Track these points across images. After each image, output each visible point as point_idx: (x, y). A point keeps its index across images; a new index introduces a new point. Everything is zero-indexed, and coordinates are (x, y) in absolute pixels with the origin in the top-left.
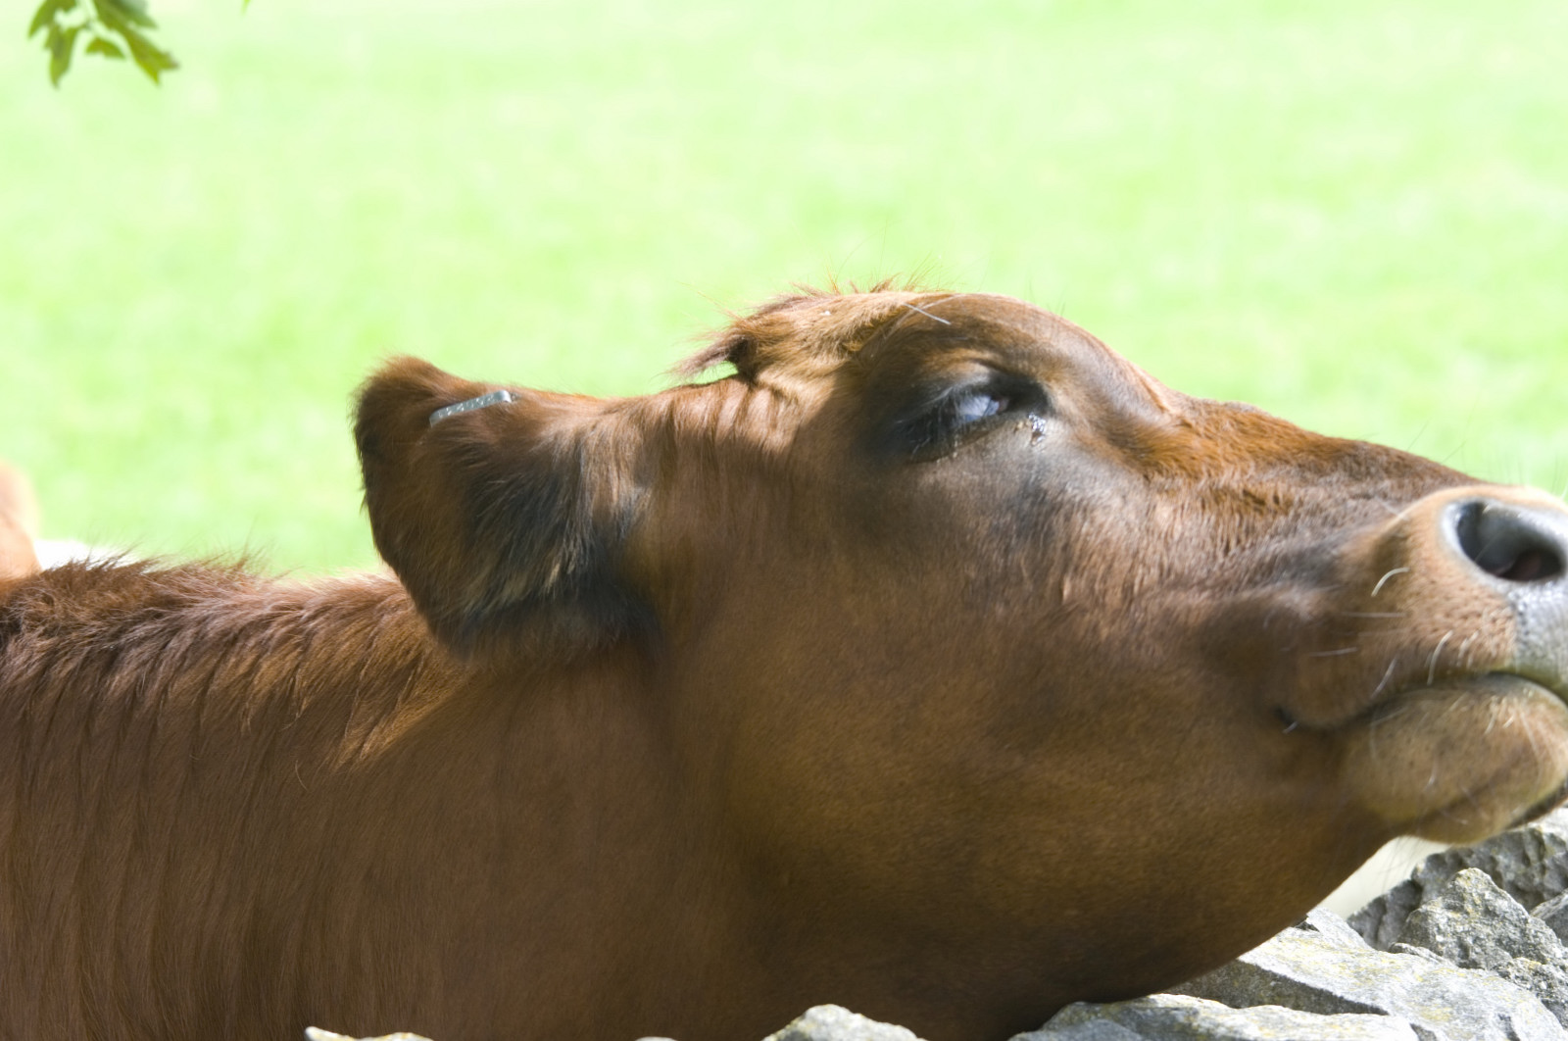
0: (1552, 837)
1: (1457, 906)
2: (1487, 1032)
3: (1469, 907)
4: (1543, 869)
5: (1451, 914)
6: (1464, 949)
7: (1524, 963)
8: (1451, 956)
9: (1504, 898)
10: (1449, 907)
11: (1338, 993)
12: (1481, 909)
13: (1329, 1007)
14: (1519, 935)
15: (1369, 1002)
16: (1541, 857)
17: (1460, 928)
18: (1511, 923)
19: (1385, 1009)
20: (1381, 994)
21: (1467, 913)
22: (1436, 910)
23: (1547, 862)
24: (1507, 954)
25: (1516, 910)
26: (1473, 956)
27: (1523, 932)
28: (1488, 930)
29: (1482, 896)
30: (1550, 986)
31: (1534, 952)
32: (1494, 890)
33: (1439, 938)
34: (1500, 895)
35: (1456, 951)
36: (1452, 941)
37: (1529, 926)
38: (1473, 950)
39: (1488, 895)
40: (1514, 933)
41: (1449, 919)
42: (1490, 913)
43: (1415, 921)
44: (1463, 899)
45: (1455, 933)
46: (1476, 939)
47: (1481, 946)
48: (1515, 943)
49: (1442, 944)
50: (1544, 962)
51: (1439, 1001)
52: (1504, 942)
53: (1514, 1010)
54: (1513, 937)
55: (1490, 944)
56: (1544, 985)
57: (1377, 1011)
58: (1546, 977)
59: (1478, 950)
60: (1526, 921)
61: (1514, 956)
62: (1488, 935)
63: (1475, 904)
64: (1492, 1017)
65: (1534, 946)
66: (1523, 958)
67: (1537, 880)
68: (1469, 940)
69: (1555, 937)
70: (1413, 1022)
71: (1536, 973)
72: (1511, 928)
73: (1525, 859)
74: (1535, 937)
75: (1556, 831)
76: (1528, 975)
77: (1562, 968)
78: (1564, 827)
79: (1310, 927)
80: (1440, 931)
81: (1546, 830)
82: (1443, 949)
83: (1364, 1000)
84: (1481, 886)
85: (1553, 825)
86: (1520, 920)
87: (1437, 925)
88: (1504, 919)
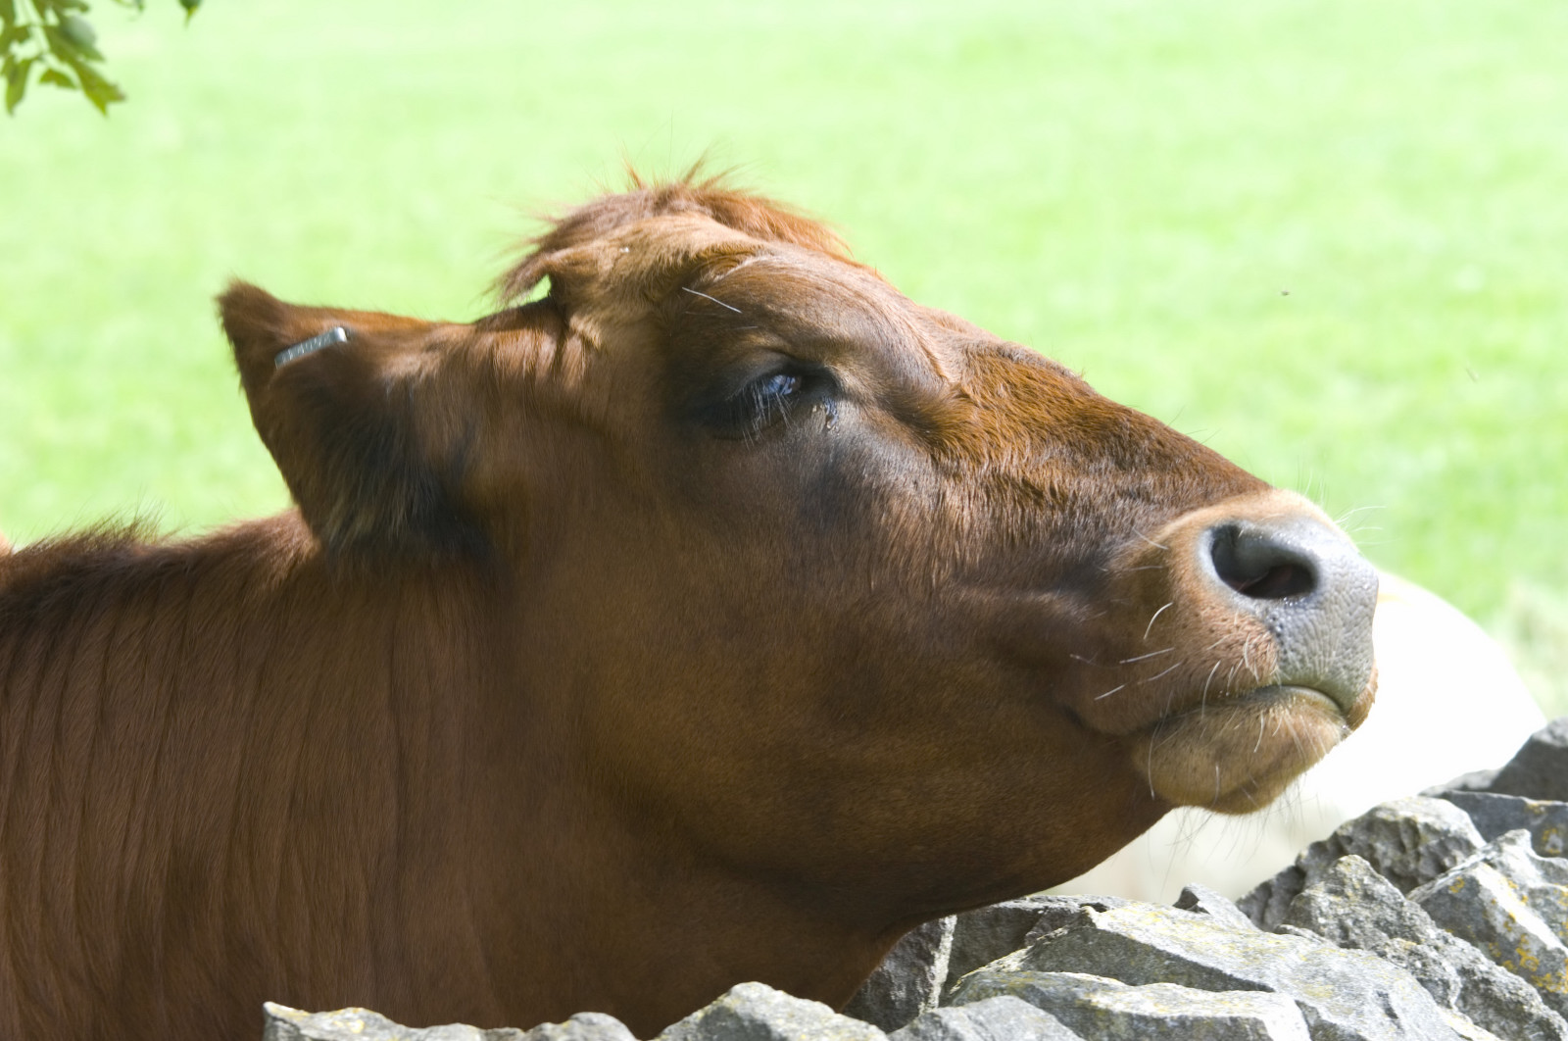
0: (1427, 826)
1: (1338, 887)
2: (1366, 1008)
3: (1349, 892)
4: (1418, 856)
5: (1332, 898)
6: (1345, 930)
7: (1400, 944)
8: (1332, 937)
9: (1382, 883)
10: (1332, 892)
11: (1228, 972)
12: (1360, 893)
13: (1219, 985)
14: (1395, 917)
15: (1256, 980)
16: (1416, 845)
17: (1341, 911)
18: (1388, 906)
19: (1271, 986)
20: (1268, 972)
21: (1347, 897)
22: (1319, 894)
23: (1421, 849)
24: (1384, 935)
25: (1393, 894)
26: (1353, 937)
27: (1400, 915)
28: (1366, 913)
29: (1361, 881)
30: (1424, 965)
31: (1409, 933)
32: (1372, 876)
33: (1322, 920)
34: (1378, 880)
35: (1337, 932)
36: (1333, 923)
37: (1405, 909)
38: (1353, 932)
39: (1367, 880)
40: (1390, 916)
41: (1331, 903)
42: (1368, 897)
43: (1299, 904)
44: (1343, 884)
45: (1336, 916)
46: (1356, 921)
47: (1360, 927)
48: (1391, 924)
49: (1325, 926)
50: (1419, 942)
51: (1322, 979)
52: (1382, 924)
53: (1391, 987)
54: (1390, 919)
55: (1369, 926)
56: (1418, 964)
57: (1263, 988)
58: (1421, 957)
59: (1357, 931)
60: (1402, 904)
61: (1391, 936)
62: (1367, 918)
63: (1354, 889)
64: (1370, 994)
65: (1410, 927)
66: (1399, 939)
67: (1412, 866)
68: (1349, 922)
69: (1429, 920)
70: (1297, 998)
71: (1412, 953)
72: (1388, 911)
73: (1401, 847)
74: (1411, 919)
75: (1430, 820)
76: (1404, 955)
77: (1437, 948)
78: (1438, 817)
79: (1202, 910)
80: (1322, 914)
81: (1421, 820)
82: (1325, 930)
83: (1253, 978)
84: (1360, 872)
85: (1427, 814)
86: (1396, 904)
87: (1320, 908)
88: (1382, 902)
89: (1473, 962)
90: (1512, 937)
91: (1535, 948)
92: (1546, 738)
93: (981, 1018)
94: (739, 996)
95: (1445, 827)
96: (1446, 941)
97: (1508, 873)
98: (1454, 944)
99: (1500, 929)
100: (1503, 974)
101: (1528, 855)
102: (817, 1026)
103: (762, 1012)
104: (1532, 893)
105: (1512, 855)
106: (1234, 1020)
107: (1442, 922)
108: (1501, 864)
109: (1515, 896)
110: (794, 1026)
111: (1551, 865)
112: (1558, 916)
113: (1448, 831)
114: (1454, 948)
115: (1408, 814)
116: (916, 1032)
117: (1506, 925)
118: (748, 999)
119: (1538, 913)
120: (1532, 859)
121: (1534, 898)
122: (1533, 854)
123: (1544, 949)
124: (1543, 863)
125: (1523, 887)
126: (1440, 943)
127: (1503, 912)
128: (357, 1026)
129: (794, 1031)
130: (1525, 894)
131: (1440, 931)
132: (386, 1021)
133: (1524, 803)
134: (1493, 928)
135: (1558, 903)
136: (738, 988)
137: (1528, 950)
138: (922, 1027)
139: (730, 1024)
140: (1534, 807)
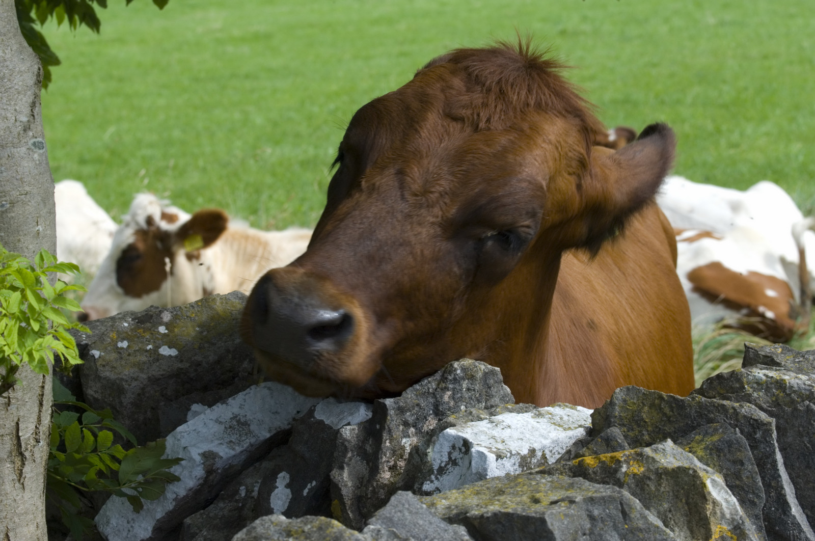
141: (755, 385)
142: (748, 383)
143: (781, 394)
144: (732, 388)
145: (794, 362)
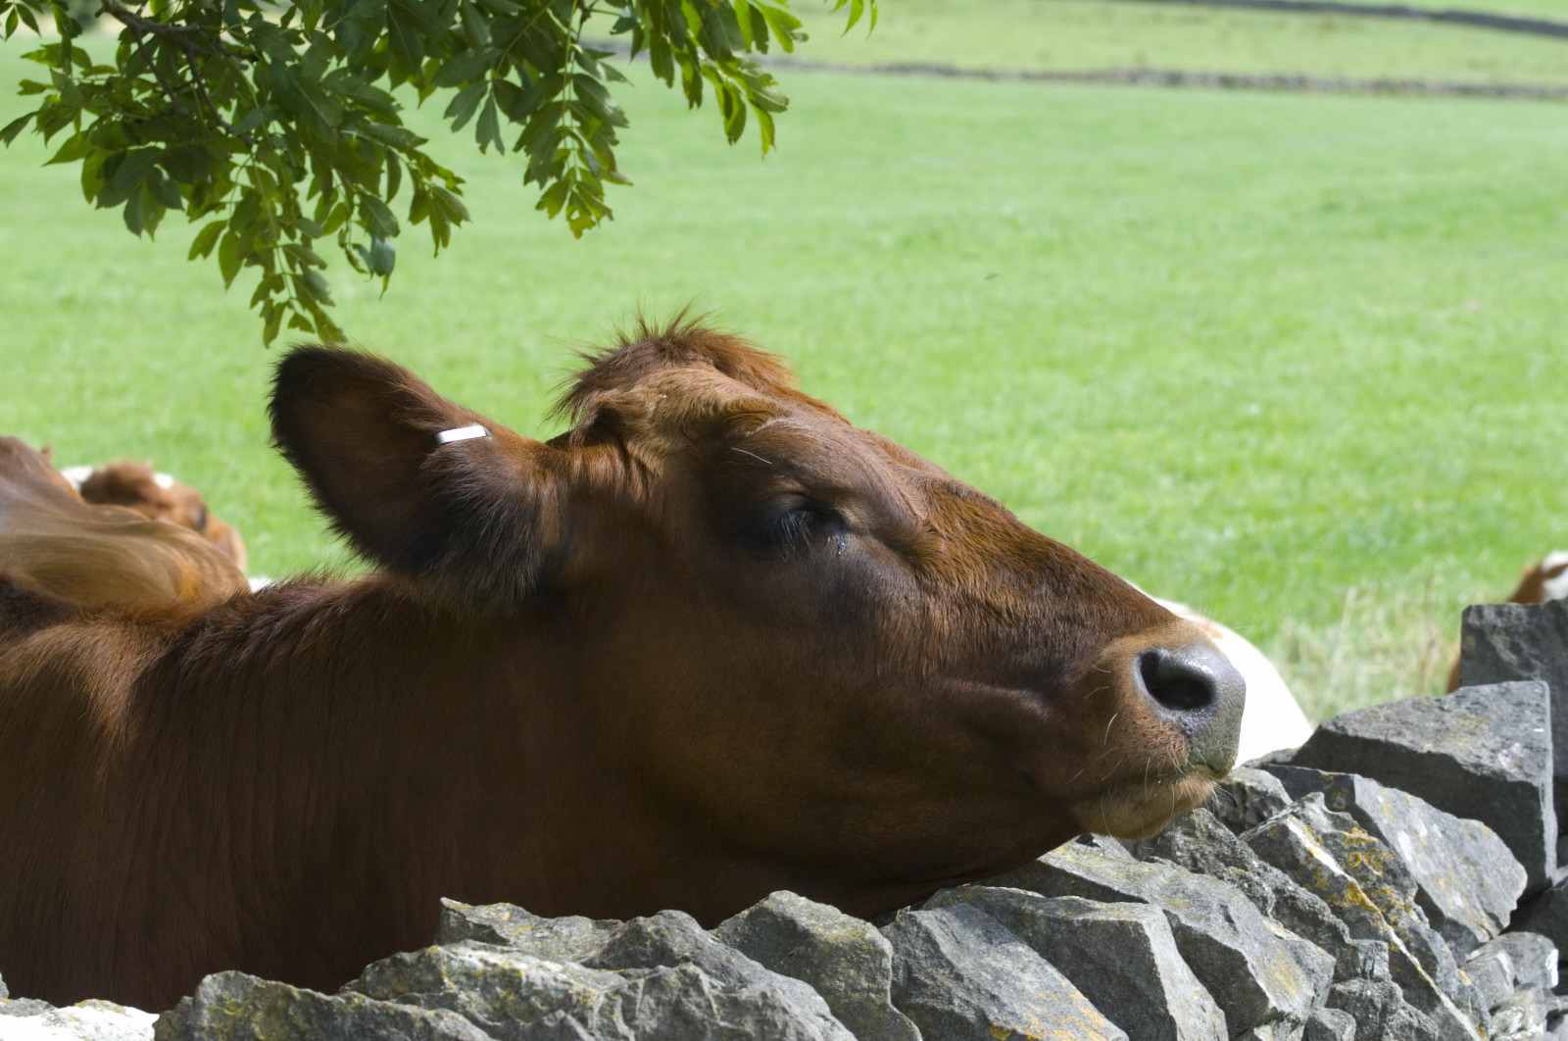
0: (1252, 788)
1: (1191, 830)
2: (1212, 916)
3: (1198, 834)
4: (1245, 809)
5: (1186, 838)
6: (1195, 861)
7: (1233, 870)
8: (1186, 865)
9: (1221, 828)
10: (1186, 834)
11: (1116, 889)
12: (1206, 835)
13: (1111, 898)
14: (1230, 852)
15: (1136, 895)
16: (1244, 802)
17: (1192, 847)
18: (1225, 844)
19: (1146, 899)
20: (1143, 889)
21: (1197, 837)
22: (1177, 835)
23: (1248, 804)
24: (1222, 864)
25: (1229, 836)
26: (1200, 865)
27: (1233, 850)
28: (1210, 849)
29: (1207, 826)
30: (1250, 886)
31: (1240, 863)
32: (1214, 823)
33: (1179, 854)
34: (1218, 826)
35: (1189, 862)
36: (1186, 855)
37: (1237, 847)
38: (1200, 862)
39: (1210, 826)
40: (1227, 851)
41: (1185, 841)
42: (1211, 837)
43: (1163, 842)
44: (1194, 828)
45: (1188, 850)
46: (1203, 855)
47: (1206, 859)
48: (1227, 857)
49: (1181, 857)
50: (1246, 870)
51: (1181, 895)
52: (1221, 857)
53: (1229, 901)
54: (1226, 853)
55: (1212, 858)
56: (1246, 885)
57: (1141, 900)
58: (1248, 880)
59: (1203, 861)
60: (1235, 843)
61: (1227, 865)
62: (1210, 852)
63: (1201, 831)
64: (1215, 906)
65: (1240, 859)
66: (1232, 867)
67: (1241, 816)
68: (1198, 855)
69: (1253, 854)
70: (1164, 908)
71: (1242, 877)
72: (1225, 847)
73: (1234, 804)
74: (1241, 853)
75: (1254, 784)
76: (1236, 879)
77: (1259, 874)
78: (1260, 782)
79: (1096, 845)
80: (1179, 849)
81: (1248, 784)
82: (1181, 860)
83: (1132, 893)
84: (1206, 820)
85: (1252, 780)
86: (1231, 842)
87: (1177, 845)
88: (1221, 841)
89: (1284, 884)
90: (1310, 867)
91: (1326, 875)
92: (1331, 728)
93: (944, 919)
94: (774, 900)
95: (1264, 790)
96: (1265, 870)
97: (1308, 822)
98: (1271, 871)
99: (1302, 861)
100: (1304, 892)
101: (1322, 810)
102: (829, 922)
103: (790, 911)
104: (1325, 837)
105: (1312, 810)
106: (1121, 923)
107: (1262, 856)
108: (1304, 816)
109: (1313, 838)
110: (813, 922)
111: (1338, 817)
112: (1343, 853)
113: (1266, 792)
114: (1271, 874)
115: (1240, 780)
116: (898, 927)
117: (1307, 858)
118: (781, 903)
119: (1328, 850)
120: (1325, 813)
121: (1326, 841)
122: (1325, 809)
123: (1332, 875)
124: (1333, 815)
125: (1318, 832)
126: (1261, 871)
127: (1305, 849)
128: (506, 915)
129: (813, 925)
130: (1320, 837)
131: (1261, 862)
132: (525, 912)
133: (1319, 773)
134: (1297, 861)
135: (1343, 844)
136: (774, 894)
137: (1321, 877)
138: (903, 924)
139: (768, 919)
140: (1326, 777)
141: (463, 979)
142: (451, 974)
143: (511, 998)
144: (419, 981)
145: (533, 939)
